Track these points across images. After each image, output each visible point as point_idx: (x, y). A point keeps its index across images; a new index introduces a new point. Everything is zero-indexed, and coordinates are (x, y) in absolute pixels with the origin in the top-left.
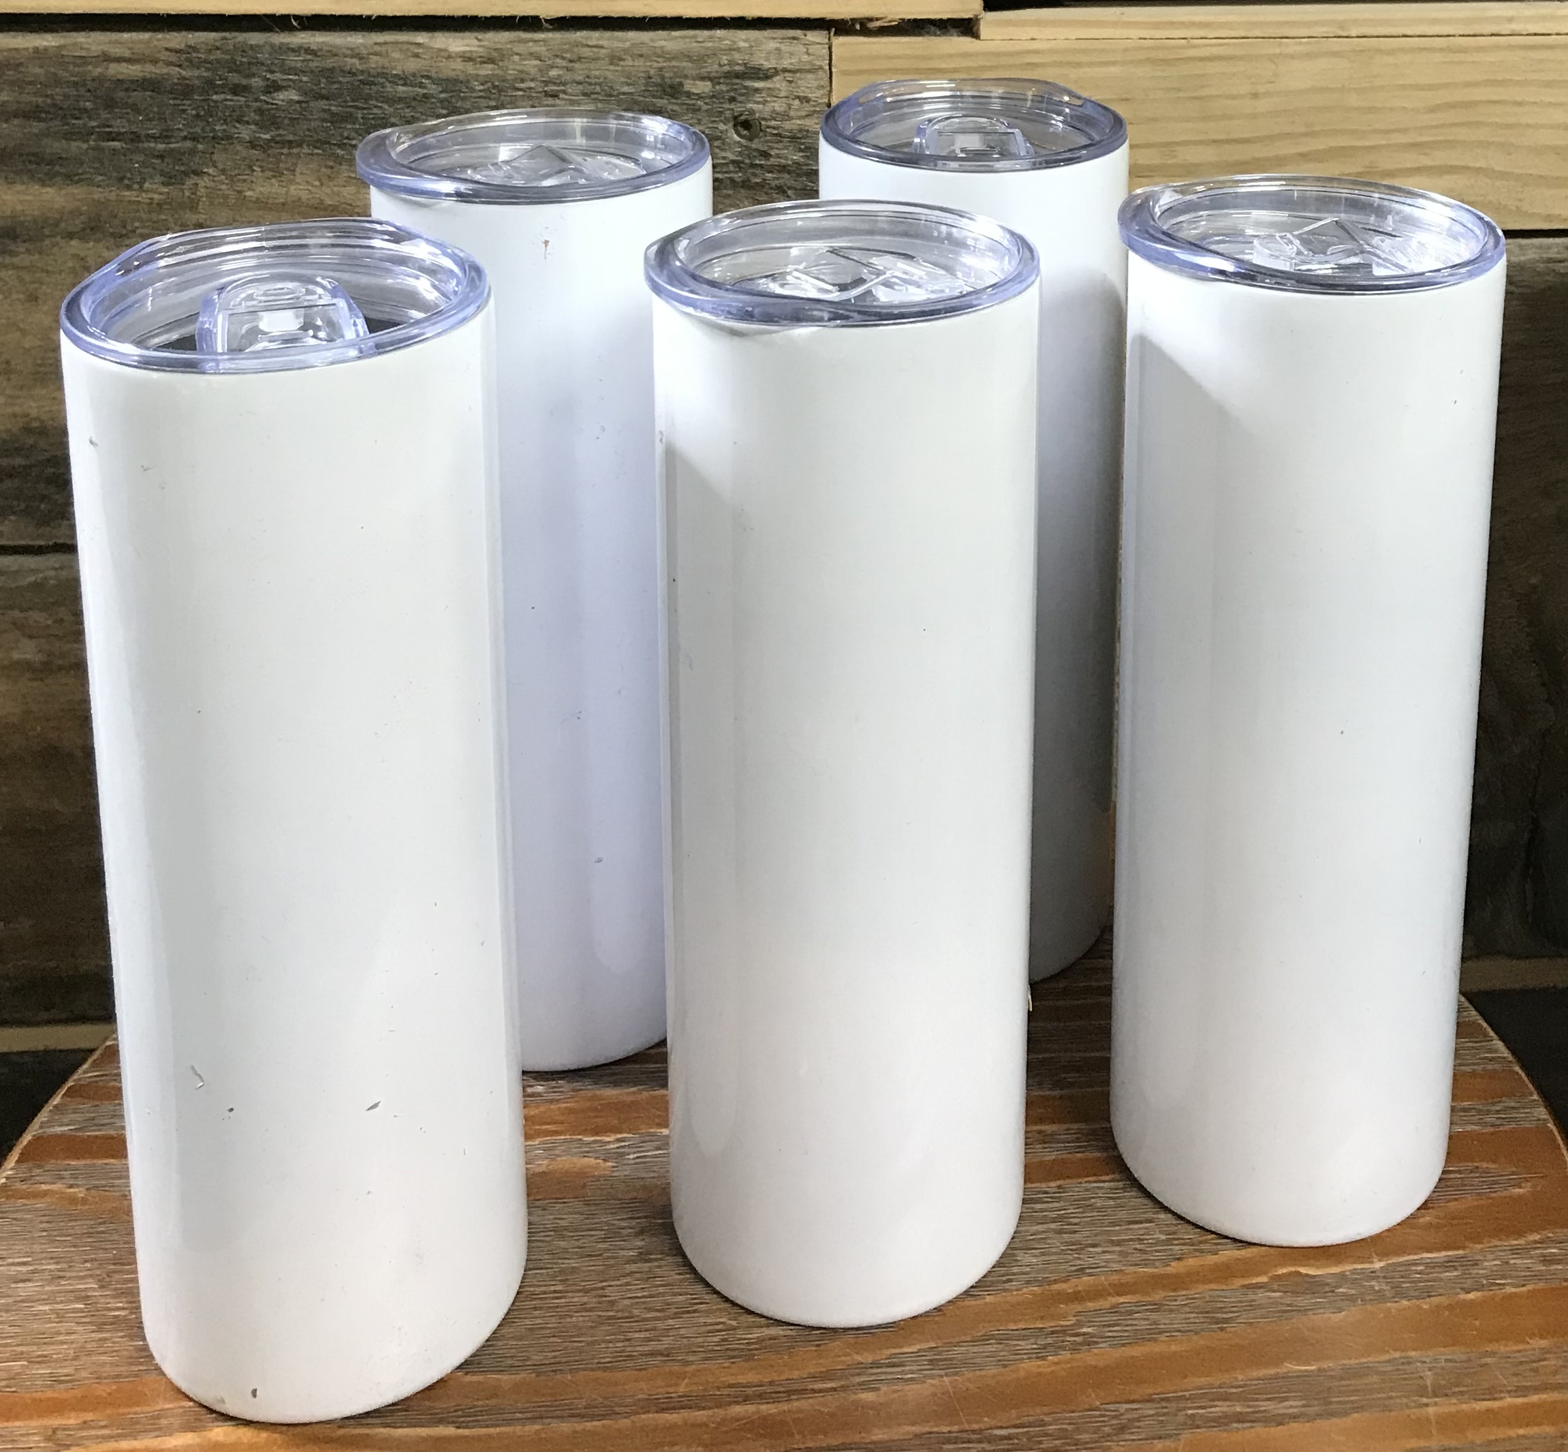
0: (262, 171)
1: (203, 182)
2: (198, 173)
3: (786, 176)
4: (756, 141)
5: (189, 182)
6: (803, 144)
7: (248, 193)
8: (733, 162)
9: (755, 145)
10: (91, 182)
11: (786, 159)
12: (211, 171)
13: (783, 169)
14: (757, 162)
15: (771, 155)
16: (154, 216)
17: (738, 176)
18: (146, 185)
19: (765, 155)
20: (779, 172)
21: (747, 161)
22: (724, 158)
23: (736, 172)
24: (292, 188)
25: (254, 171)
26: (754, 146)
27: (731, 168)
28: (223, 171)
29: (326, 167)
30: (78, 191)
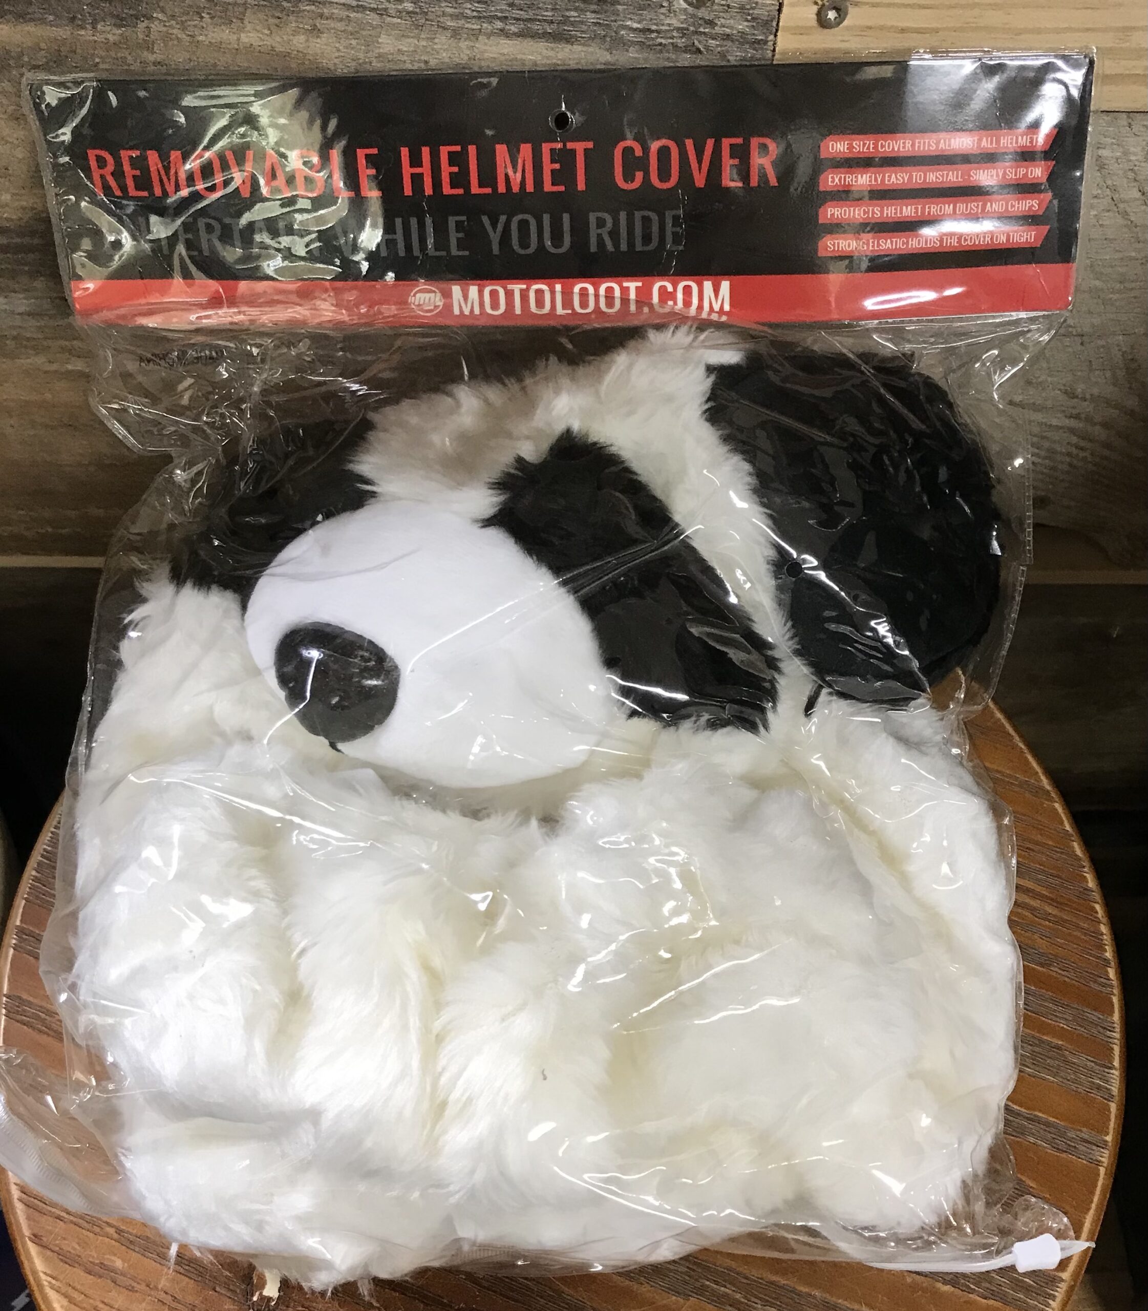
0: (212, 18)
1: (155, 27)
2: (150, 18)
3: (729, 43)
4: (703, 9)
5: (142, 26)
6: (749, 15)
7: (201, 38)
8: (678, 29)
9: (703, 13)
10: (43, 21)
11: (732, 28)
12: (160, 16)
13: (727, 37)
14: (702, 30)
15: (716, 24)
16: (113, 54)
17: (681, 42)
18: (99, 27)
19: (711, 23)
20: (724, 39)
21: (692, 28)
22: (669, 25)
23: (682, 37)
24: (242, 35)
25: (202, 17)
26: (700, 15)
27: (675, 34)
28: (173, 17)
29: (273, 16)
30: (32, 30)
